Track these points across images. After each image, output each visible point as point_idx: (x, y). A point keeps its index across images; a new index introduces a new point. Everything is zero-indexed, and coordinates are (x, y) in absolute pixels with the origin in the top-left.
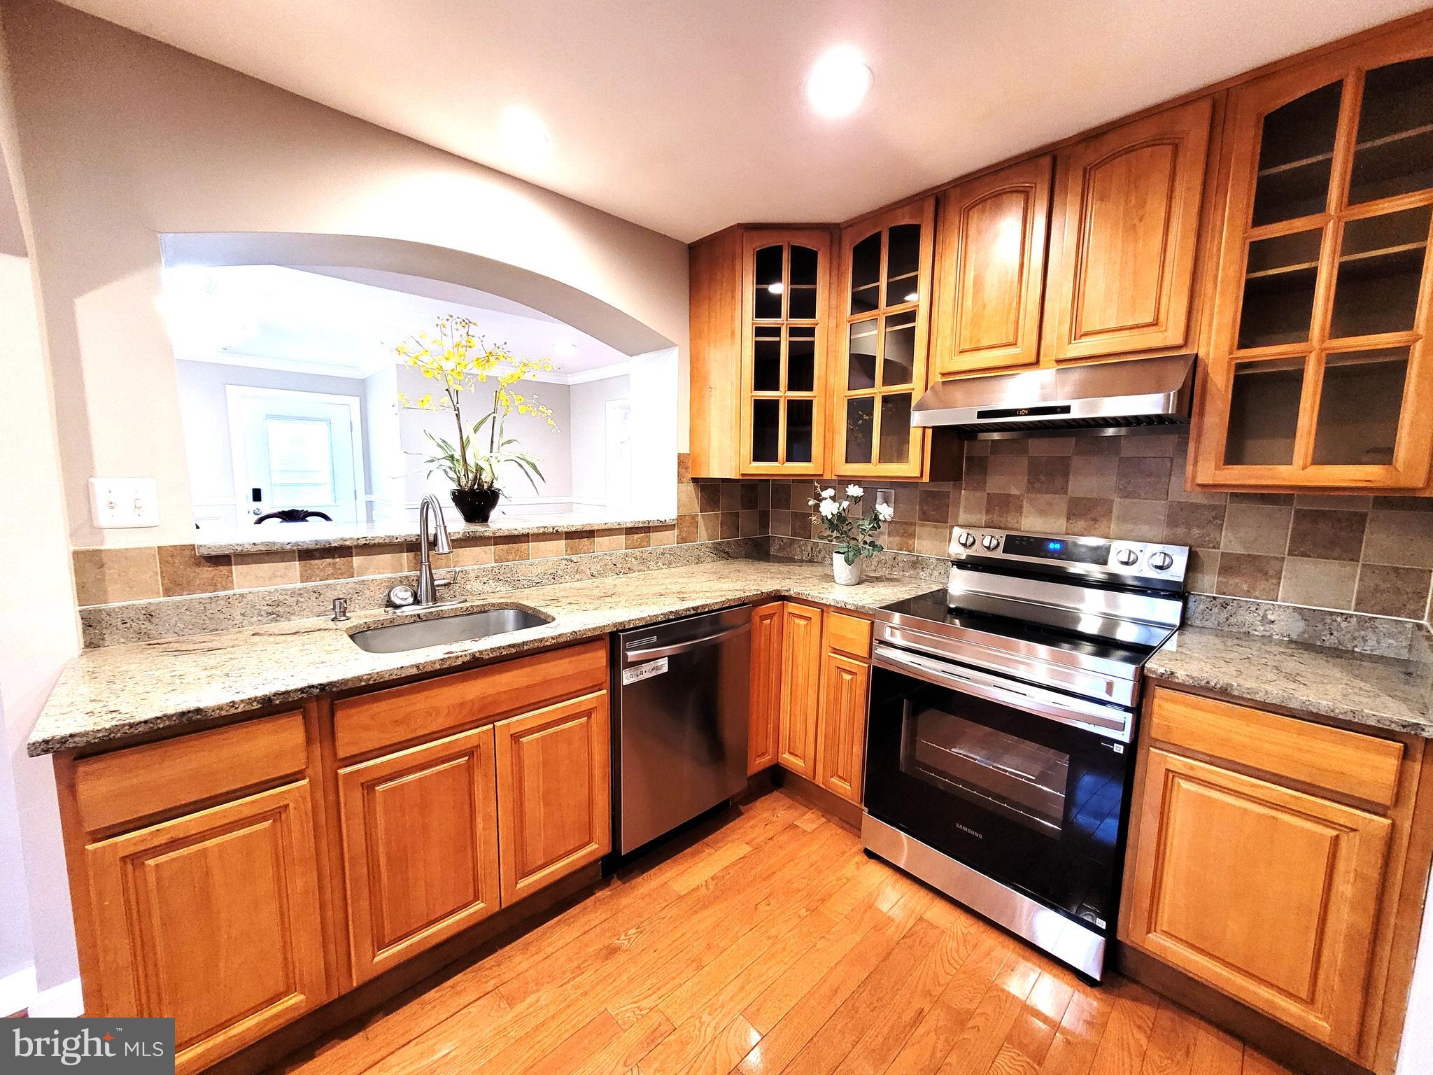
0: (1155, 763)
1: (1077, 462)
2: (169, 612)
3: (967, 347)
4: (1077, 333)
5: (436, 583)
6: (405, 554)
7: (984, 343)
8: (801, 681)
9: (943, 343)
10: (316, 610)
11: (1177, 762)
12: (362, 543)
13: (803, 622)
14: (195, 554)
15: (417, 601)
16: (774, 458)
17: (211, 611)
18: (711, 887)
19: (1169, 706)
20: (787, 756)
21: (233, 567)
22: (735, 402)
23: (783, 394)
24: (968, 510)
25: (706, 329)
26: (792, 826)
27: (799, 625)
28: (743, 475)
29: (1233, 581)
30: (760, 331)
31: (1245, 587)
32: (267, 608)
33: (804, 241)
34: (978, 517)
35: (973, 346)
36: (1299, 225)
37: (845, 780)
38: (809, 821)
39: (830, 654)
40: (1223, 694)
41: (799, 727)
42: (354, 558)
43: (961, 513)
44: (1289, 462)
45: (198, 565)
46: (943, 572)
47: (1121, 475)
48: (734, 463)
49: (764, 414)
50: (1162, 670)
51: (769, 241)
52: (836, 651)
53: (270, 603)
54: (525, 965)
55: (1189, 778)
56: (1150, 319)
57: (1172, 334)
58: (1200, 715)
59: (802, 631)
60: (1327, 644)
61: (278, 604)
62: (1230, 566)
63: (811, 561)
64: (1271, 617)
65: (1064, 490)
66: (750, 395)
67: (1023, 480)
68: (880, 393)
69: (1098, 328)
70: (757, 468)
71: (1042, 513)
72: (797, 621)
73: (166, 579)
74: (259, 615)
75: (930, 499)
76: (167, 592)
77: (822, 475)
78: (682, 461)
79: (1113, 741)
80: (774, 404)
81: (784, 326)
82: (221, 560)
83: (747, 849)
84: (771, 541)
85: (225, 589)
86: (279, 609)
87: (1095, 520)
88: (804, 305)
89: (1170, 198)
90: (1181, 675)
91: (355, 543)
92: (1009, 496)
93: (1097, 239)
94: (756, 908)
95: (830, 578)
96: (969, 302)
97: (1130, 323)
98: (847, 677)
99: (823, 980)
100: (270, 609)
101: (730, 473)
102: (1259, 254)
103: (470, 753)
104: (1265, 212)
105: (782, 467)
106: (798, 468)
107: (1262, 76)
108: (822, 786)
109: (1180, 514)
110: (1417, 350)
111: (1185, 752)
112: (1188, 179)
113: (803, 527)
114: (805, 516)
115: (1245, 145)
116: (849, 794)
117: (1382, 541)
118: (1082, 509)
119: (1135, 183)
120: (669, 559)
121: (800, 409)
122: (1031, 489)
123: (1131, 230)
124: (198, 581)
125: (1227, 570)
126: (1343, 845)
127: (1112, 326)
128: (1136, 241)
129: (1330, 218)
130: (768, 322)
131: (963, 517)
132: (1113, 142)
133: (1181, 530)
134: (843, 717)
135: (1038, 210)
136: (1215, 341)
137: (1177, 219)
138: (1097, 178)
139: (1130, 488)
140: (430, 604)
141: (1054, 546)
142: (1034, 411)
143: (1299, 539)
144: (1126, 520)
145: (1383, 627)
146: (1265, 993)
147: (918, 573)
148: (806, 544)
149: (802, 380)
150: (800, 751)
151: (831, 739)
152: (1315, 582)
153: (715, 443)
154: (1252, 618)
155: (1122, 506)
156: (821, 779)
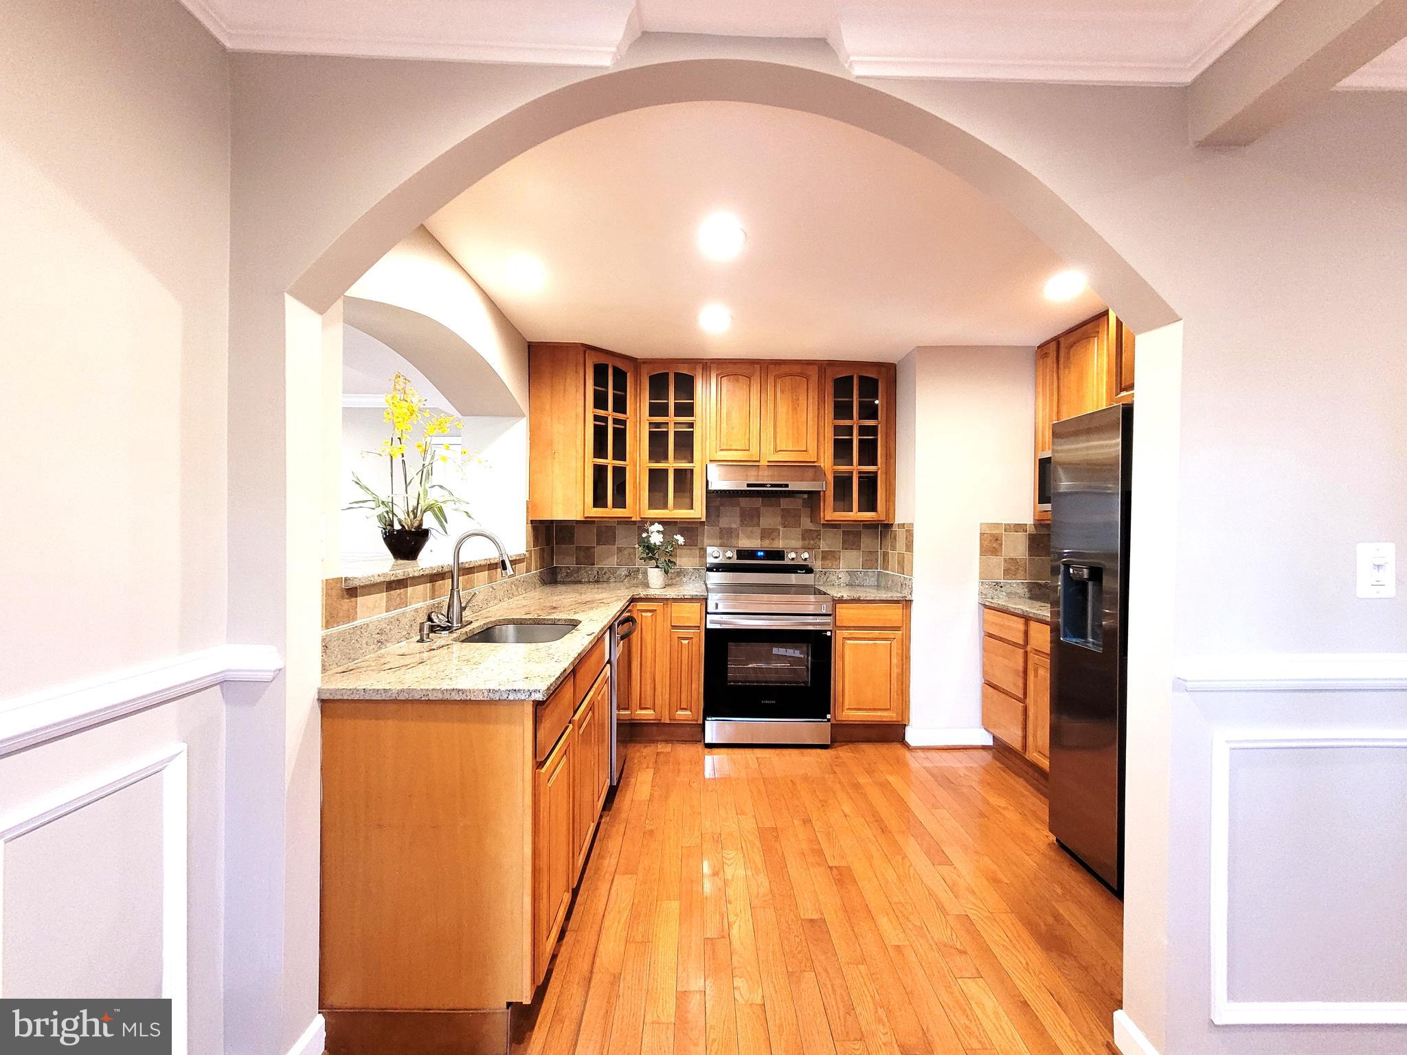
0: (840, 634)
1: (763, 510)
3: (725, 448)
4: (776, 451)
5: (463, 606)
7: (734, 448)
9: (711, 443)
11: (846, 633)
13: (649, 614)
14: (342, 587)
15: (449, 624)
16: (605, 506)
18: (657, 792)
19: (844, 611)
20: (639, 712)
21: (358, 599)
22: (580, 464)
23: (610, 462)
24: (713, 536)
25: (548, 407)
26: (658, 754)
27: (646, 617)
28: (586, 517)
29: (826, 562)
30: (596, 418)
31: (830, 565)
32: (377, 636)
33: (622, 366)
34: (719, 541)
35: (729, 448)
36: (847, 422)
37: (686, 709)
38: (663, 749)
39: (672, 630)
40: (857, 601)
43: (705, 540)
44: (851, 511)
45: (344, 597)
47: (782, 517)
48: (580, 509)
49: (599, 475)
51: (602, 360)
52: (675, 627)
53: (377, 632)
55: (849, 639)
56: (805, 449)
57: (811, 456)
58: (850, 611)
60: (858, 584)
61: (381, 632)
62: (826, 556)
63: (597, 582)
65: (758, 525)
66: (591, 461)
67: (738, 521)
68: (673, 467)
69: (785, 449)
70: (596, 512)
71: (749, 537)
72: (644, 614)
73: (328, 611)
74: (374, 644)
75: (686, 532)
77: (631, 518)
78: (531, 506)
79: (826, 631)
80: (604, 468)
81: (610, 417)
82: (353, 592)
84: (558, 571)
85: (354, 620)
86: (382, 637)
87: (771, 538)
88: (620, 406)
89: (808, 397)
90: (845, 597)
92: (731, 529)
93: (783, 410)
95: (649, 584)
96: (724, 425)
97: (797, 449)
98: (685, 642)
101: (575, 515)
102: (838, 430)
104: (837, 415)
105: (610, 512)
106: (619, 512)
107: (832, 363)
108: (668, 721)
109: (806, 535)
110: (879, 472)
111: (847, 628)
112: (813, 395)
113: (587, 557)
114: (588, 549)
115: (830, 388)
116: (691, 717)
117: (866, 541)
118: (767, 534)
119: (794, 389)
120: (527, 585)
121: (620, 473)
122: (742, 524)
123: (795, 409)
124: (341, 615)
125: (824, 558)
126: (892, 645)
127: (791, 449)
128: (797, 414)
129: (855, 422)
130: (601, 413)
131: (706, 541)
132: (785, 369)
133: (807, 542)
134: (683, 667)
135: (755, 388)
136: (826, 460)
137: (810, 408)
138: (779, 381)
139: (786, 523)
140: (460, 625)
141: (760, 554)
142: (773, 486)
143: (844, 542)
144: (786, 539)
145: (870, 574)
146: (879, 713)
147: (682, 579)
148: (592, 570)
149: (620, 453)
150: (649, 704)
151: (675, 686)
152: (850, 560)
153: (559, 494)
154: (834, 578)
155: (783, 531)
156: (667, 718)
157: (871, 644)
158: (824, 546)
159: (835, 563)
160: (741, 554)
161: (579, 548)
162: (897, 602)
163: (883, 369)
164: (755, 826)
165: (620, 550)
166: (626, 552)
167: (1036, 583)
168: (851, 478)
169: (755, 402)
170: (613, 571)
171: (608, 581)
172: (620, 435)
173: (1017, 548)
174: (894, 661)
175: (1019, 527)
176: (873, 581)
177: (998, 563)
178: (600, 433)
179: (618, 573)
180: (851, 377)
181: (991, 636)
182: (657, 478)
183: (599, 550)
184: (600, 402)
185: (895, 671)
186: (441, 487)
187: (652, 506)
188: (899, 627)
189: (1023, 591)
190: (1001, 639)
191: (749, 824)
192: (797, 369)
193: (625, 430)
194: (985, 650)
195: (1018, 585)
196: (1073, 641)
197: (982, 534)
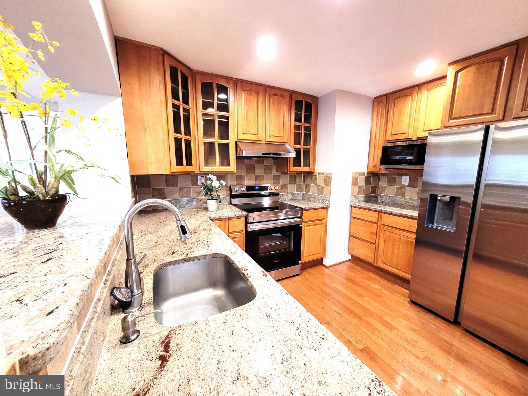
0: (304, 225)
3: (246, 133)
4: (270, 136)
7: (250, 133)
11: (306, 224)
16: (182, 165)
19: (304, 214)
22: (166, 137)
23: (183, 137)
29: (283, 190)
30: (173, 105)
33: (184, 72)
34: (234, 182)
35: (247, 133)
36: (300, 124)
40: (311, 209)
43: (229, 182)
44: (300, 167)
46: (226, 201)
47: (265, 169)
49: (178, 144)
50: (304, 208)
52: (231, 232)
56: (282, 136)
57: (285, 140)
60: (294, 199)
62: (283, 187)
65: (254, 173)
66: (173, 135)
67: (245, 171)
68: (218, 142)
69: (274, 135)
70: (178, 169)
71: (250, 180)
79: (300, 224)
80: (180, 140)
81: (181, 105)
87: (261, 180)
89: (284, 110)
90: (307, 208)
92: (241, 176)
97: (279, 136)
98: (236, 240)
101: (165, 171)
102: (296, 127)
104: (296, 119)
105: (185, 168)
106: (189, 169)
107: (294, 92)
110: (311, 149)
111: (306, 222)
112: (287, 108)
113: (161, 194)
114: (160, 189)
115: (293, 106)
117: (298, 180)
118: (258, 178)
119: (278, 103)
121: (188, 143)
122: (247, 173)
123: (278, 114)
125: (281, 188)
126: (321, 226)
127: (276, 135)
128: (279, 117)
129: (303, 124)
130: (176, 102)
132: (274, 91)
133: (275, 181)
135: (261, 100)
136: (291, 142)
138: (272, 98)
139: (266, 172)
141: (257, 188)
142: (274, 154)
143: (289, 180)
144: (266, 180)
145: (299, 194)
146: (316, 256)
149: (187, 130)
152: (292, 188)
154: (286, 197)
155: (265, 176)
157: (315, 227)
158: (282, 182)
159: (286, 190)
160: (248, 188)
161: (154, 190)
162: (323, 208)
163: (314, 99)
165: (181, 189)
166: (185, 190)
167: (367, 196)
168: (301, 151)
169: (260, 109)
173: (362, 182)
175: (363, 174)
176: (300, 197)
177: (356, 188)
180: (302, 101)
181: (353, 217)
182: (209, 147)
183: (167, 190)
184: (175, 95)
186: (69, 152)
187: (207, 164)
188: (324, 219)
189: (363, 199)
190: (362, 220)
192: (280, 92)
193: (189, 116)
195: (362, 197)
196: (430, 226)
197: (353, 177)
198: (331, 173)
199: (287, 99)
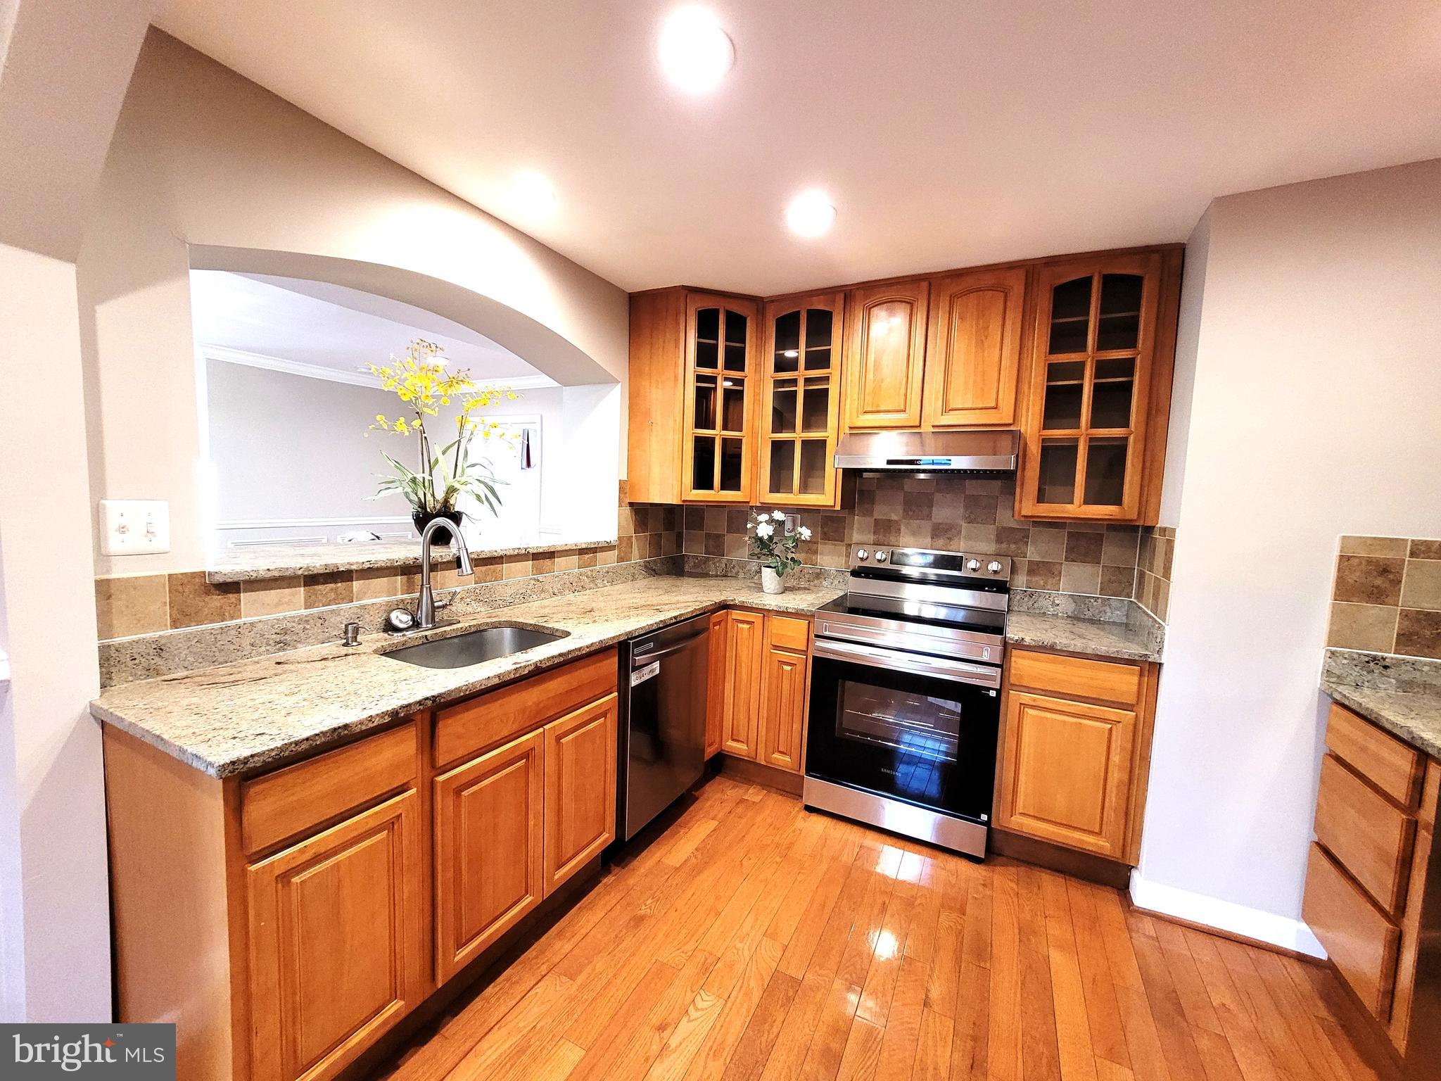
0: (1014, 699)
1: (938, 496)
2: (180, 645)
3: (870, 409)
4: (946, 409)
5: (436, 604)
6: (400, 577)
7: (883, 408)
8: (744, 677)
9: (850, 405)
10: (320, 637)
11: (1026, 697)
12: (366, 567)
13: (746, 626)
14: (205, 582)
15: (416, 624)
16: (710, 487)
17: (221, 643)
18: (699, 856)
19: (1020, 661)
20: (730, 743)
21: (242, 594)
22: (678, 437)
23: (718, 433)
24: (861, 531)
26: (742, 801)
27: (742, 629)
28: (684, 501)
29: (1035, 579)
30: (700, 378)
31: (1042, 583)
32: (274, 636)
33: (736, 308)
34: (869, 536)
35: (875, 409)
36: (1074, 357)
37: (785, 754)
38: (754, 794)
39: (772, 651)
40: (1051, 649)
41: (742, 716)
42: (354, 582)
43: (855, 534)
44: (1072, 503)
45: (207, 593)
46: (841, 581)
47: (966, 507)
48: (676, 490)
49: (703, 449)
50: (1016, 638)
51: (709, 304)
52: (776, 647)
53: (277, 631)
54: (568, 947)
55: (1033, 707)
56: (993, 404)
57: (1004, 416)
58: (1038, 664)
59: (746, 634)
60: (1087, 617)
61: (285, 632)
62: (1034, 569)
63: (725, 576)
64: (1057, 602)
65: (929, 517)
66: (691, 432)
67: (900, 509)
68: (800, 437)
69: (960, 406)
70: (697, 495)
71: (915, 534)
72: (740, 625)
73: (175, 608)
74: (268, 644)
75: (829, 523)
76: (175, 624)
77: (748, 502)
78: (623, 487)
79: (989, 689)
80: (711, 441)
81: (720, 375)
82: (230, 587)
83: (715, 823)
84: (686, 559)
85: (232, 618)
86: (287, 637)
87: (950, 539)
88: (736, 360)
89: (1003, 325)
90: (1028, 640)
91: (361, 567)
92: (891, 521)
93: (961, 346)
94: (742, 864)
95: (760, 588)
96: (870, 376)
97: (980, 406)
98: (788, 668)
99: (812, 900)
100: (278, 638)
101: (671, 498)
102: (1054, 371)
103: (527, 755)
104: (1056, 346)
106: (729, 495)
107: (1052, 262)
108: (763, 763)
109: (1003, 535)
110: (1132, 438)
111: (1030, 690)
113: (716, 546)
114: (718, 536)
115: (1044, 303)
116: (790, 765)
117: (1111, 552)
118: (939, 531)
119: (982, 313)
120: (612, 577)
121: (732, 446)
122: (906, 515)
123: (980, 344)
124: (206, 611)
125: (1031, 572)
126: (1114, 733)
127: (970, 406)
128: (983, 351)
129: (1089, 356)
130: (707, 371)
131: (856, 537)
132: (968, 282)
133: (1004, 545)
134: (784, 701)
135: (920, 317)
136: (1031, 423)
137: (1007, 341)
138: (958, 304)
139: (972, 516)
140: (430, 626)
143: (1070, 550)
144: (970, 539)
145: (1114, 604)
146: (1077, 835)
147: (821, 582)
148: (720, 561)
149: (733, 420)
150: (743, 737)
151: (773, 722)
152: (1079, 578)
153: (656, 472)
154: (1047, 603)
156: (763, 757)
157: (1072, 724)
158: (1033, 553)
159: (1050, 581)
161: (708, 536)
162: (1132, 662)
163: (1156, 258)
164: (774, 965)
168: (1075, 448)
170: (743, 565)
171: (735, 577)
172: (734, 397)
174: (1115, 758)
178: (703, 396)
179: (748, 568)
180: (1089, 280)
181: (1339, 760)
182: (781, 451)
183: (729, 538)
184: (706, 357)
185: (1116, 775)
187: (775, 488)
188: (1133, 706)
190: (1359, 775)
191: (769, 954)
192: (989, 280)
193: (743, 391)
194: (1324, 781)
195: (1434, 669)
197: (1346, 559)
198: (1174, 530)
199: (1018, 290)
